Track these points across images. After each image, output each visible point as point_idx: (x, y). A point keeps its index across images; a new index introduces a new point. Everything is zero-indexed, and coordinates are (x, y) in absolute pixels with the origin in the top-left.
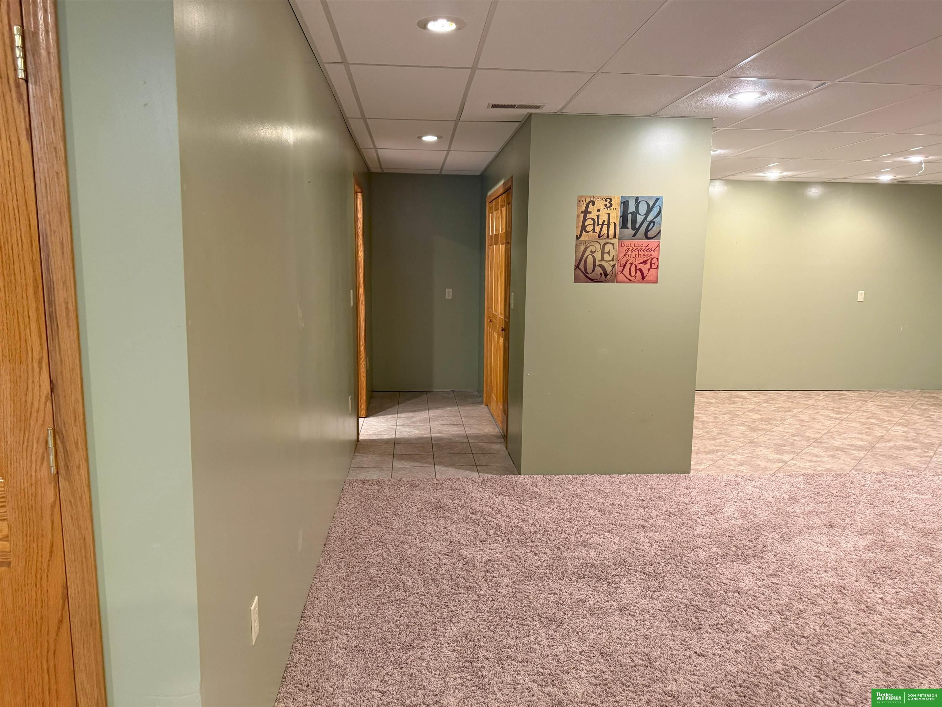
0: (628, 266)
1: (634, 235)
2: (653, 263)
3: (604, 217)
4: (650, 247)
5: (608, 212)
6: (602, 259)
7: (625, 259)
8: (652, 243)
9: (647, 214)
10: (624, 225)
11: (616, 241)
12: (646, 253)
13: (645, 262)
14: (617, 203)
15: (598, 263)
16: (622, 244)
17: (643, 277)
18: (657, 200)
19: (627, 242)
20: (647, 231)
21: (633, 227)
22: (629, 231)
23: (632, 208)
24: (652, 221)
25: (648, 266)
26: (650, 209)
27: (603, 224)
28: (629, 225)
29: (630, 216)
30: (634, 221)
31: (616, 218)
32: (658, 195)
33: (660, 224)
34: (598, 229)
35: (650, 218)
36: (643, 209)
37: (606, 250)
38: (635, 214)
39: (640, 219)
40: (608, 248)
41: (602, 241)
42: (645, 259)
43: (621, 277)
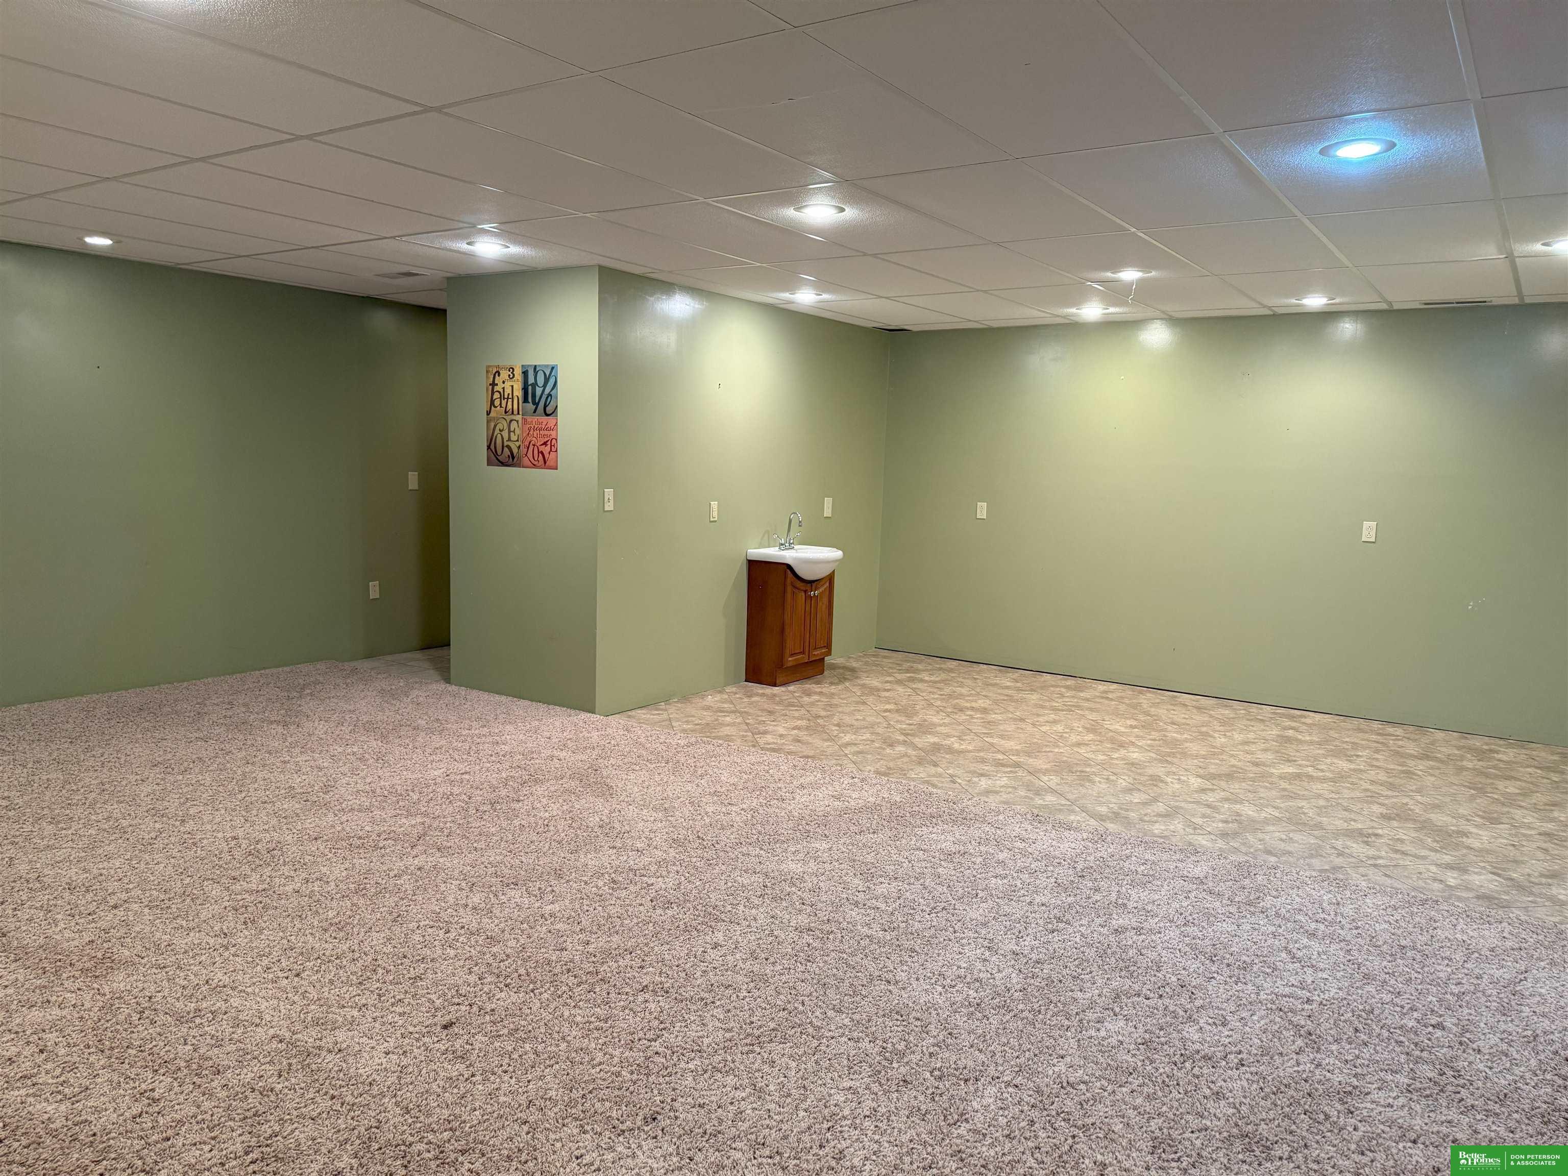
0: (531, 447)
1: (535, 412)
2: (551, 443)
3: (508, 391)
4: (549, 425)
5: (511, 384)
6: (509, 440)
7: (529, 439)
8: (551, 420)
9: (545, 386)
10: (526, 400)
11: (519, 417)
12: (546, 432)
13: (545, 444)
14: (518, 372)
15: (506, 443)
16: (525, 421)
17: (545, 462)
18: (553, 368)
19: (529, 419)
20: (545, 406)
21: (534, 403)
22: (530, 406)
23: (531, 380)
24: (549, 395)
25: (548, 447)
26: (547, 380)
27: (508, 398)
28: (530, 399)
29: (530, 387)
30: (534, 395)
31: (518, 392)
32: (552, 363)
33: (557, 398)
34: (504, 403)
35: (547, 391)
36: (541, 380)
37: (512, 429)
38: (535, 385)
39: (539, 391)
40: (514, 425)
41: (508, 418)
42: (546, 439)
43: (525, 461)
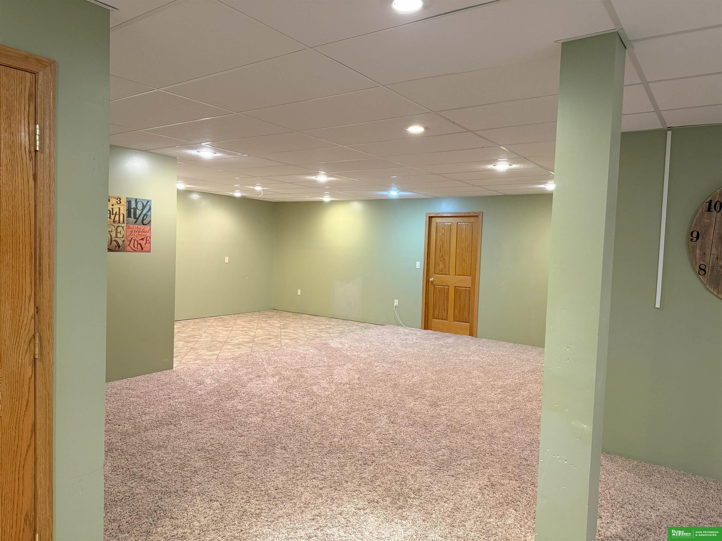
0: (133, 241)
1: (136, 222)
3: (116, 210)
4: (145, 230)
5: (119, 206)
6: (116, 237)
7: (131, 237)
8: (147, 228)
9: (143, 210)
10: (129, 216)
11: (124, 225)
12: (143, 234)
14: (124, 201)
15: (113, 239)
16: (128, 227)
17: (142, 249)
18: (148, 201)
19: (131, 226)
20: (143, 220)
21: (135, 217)
22: (132, 220)
23: (133, 205)
24: (146, 214)
25: (145, 241)
26: (144, 207)
27: (116, 214)
28: (132, 216)
29: (132, 210)
30: (135, 214)
31: (124, 210)
33: (151, 217)
34: (113, 217)
35: (144, 212)
36: (140, 206)
38: (135, 209)
39: (138, 212)
40: (120, 229)
41: (116, 225)
42: (143, 237)
43: (128, 248)
